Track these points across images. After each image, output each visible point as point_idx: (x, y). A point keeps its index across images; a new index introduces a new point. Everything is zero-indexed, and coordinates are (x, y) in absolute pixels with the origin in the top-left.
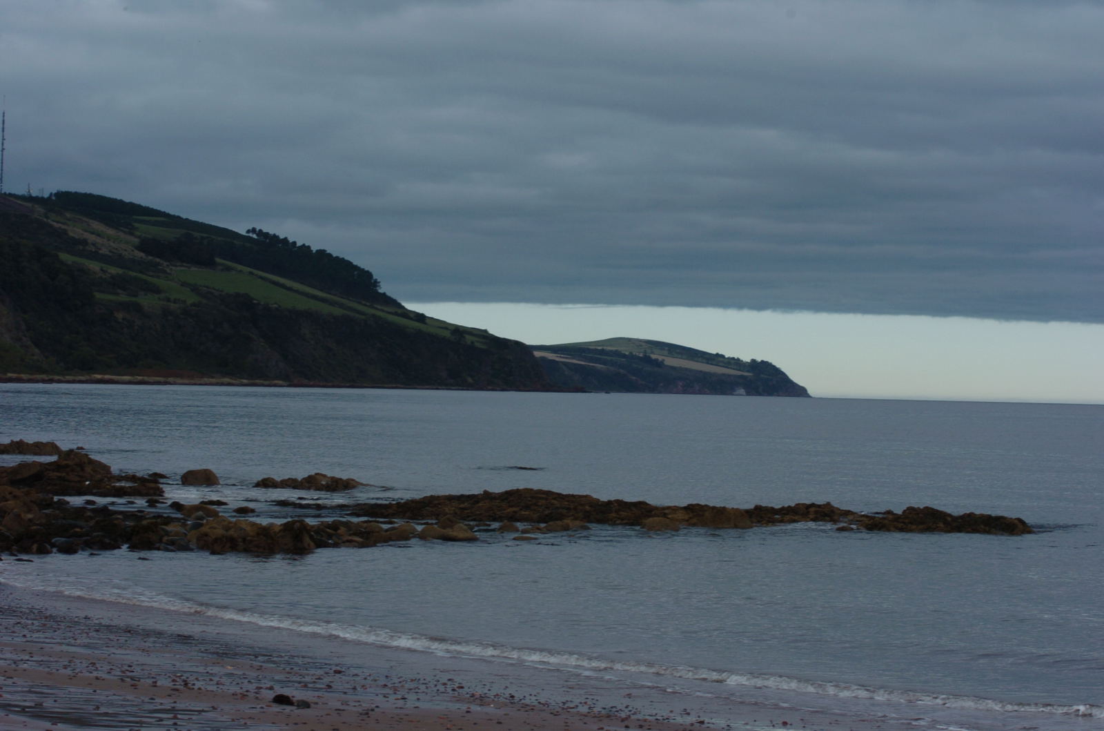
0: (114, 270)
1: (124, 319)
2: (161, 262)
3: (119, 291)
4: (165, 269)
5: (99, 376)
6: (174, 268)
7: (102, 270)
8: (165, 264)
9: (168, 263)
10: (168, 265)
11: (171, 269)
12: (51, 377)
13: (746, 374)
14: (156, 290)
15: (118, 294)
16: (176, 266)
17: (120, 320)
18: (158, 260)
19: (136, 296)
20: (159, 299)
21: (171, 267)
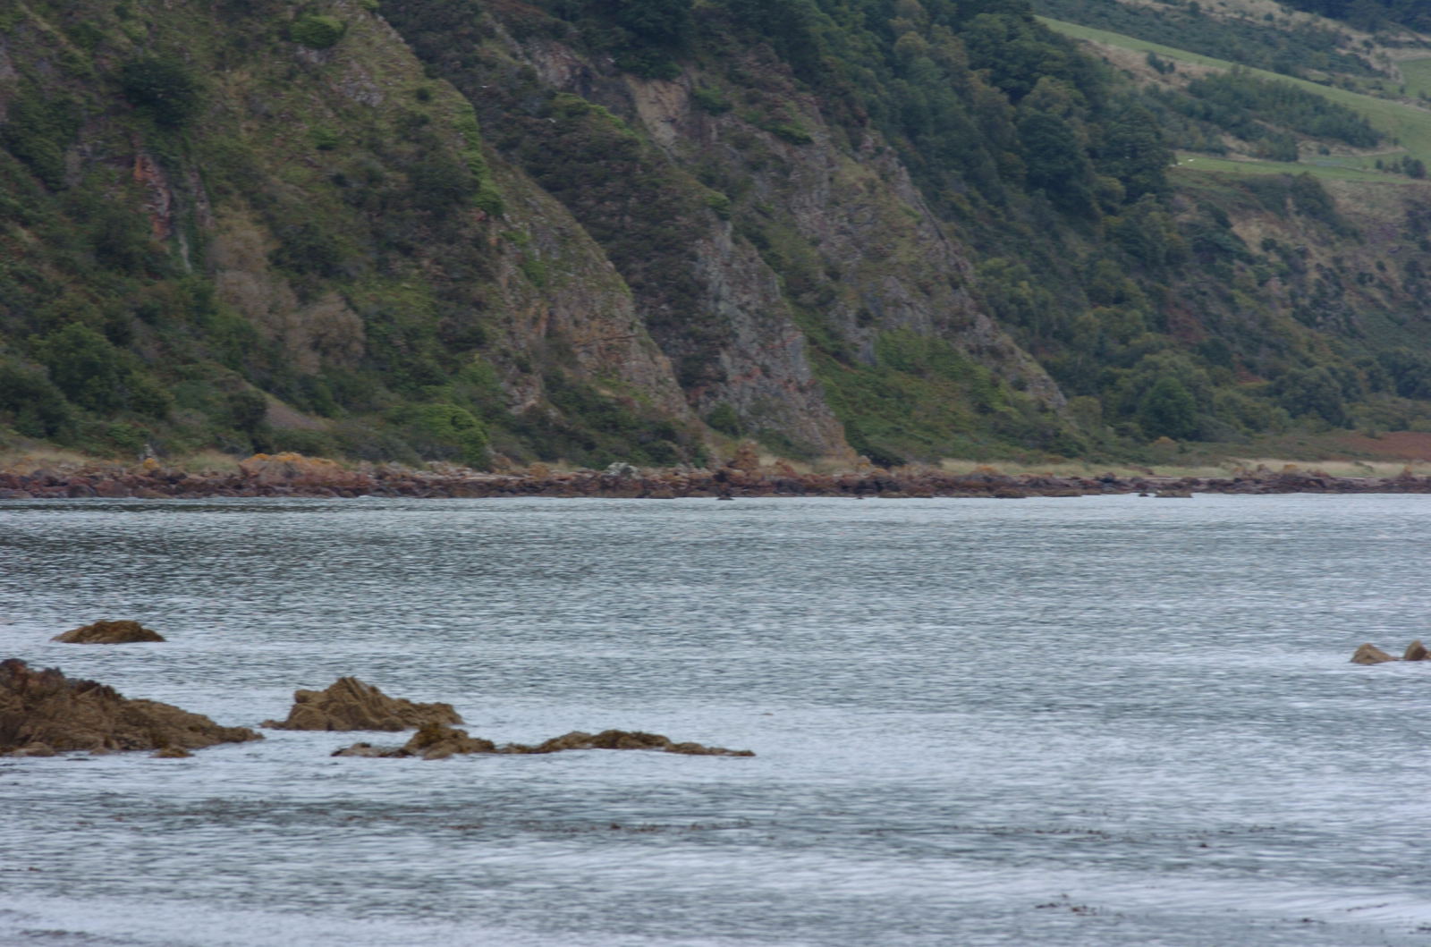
0: (1195, 65)
1: (1268, 245)
2: (1346, 31)
3: (1230, 141)
4: (1363, 56)
5: (1276, 466)
6: (1390, 52)
7: (1154, 62)
8: (1358, 37)
9: (1366, 37)
10: (1366, 43)
11: (1382, 58)
12: (1101, 471)
14: (1358, 135)
15: (1221, 152)
16: (1396, 45)
17: (1256, 251)
18: (1331, 25)
19: (1293, 158)
20: (1379, 165)
21: (1379, 49)
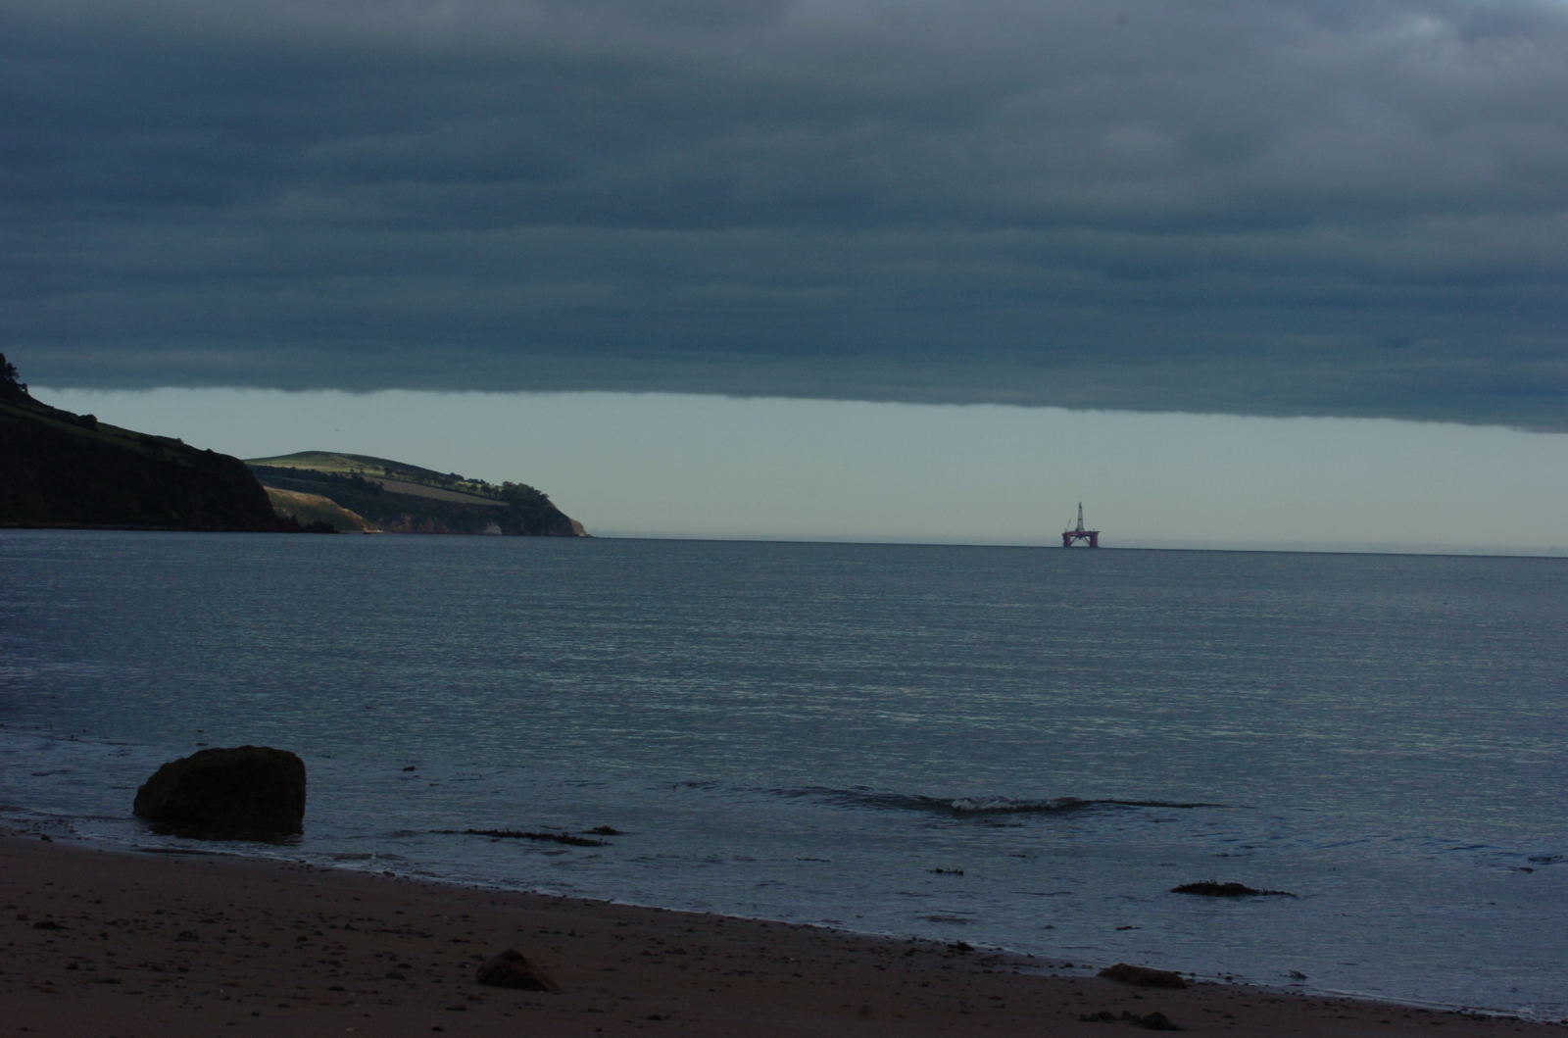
13: (499, 503)
